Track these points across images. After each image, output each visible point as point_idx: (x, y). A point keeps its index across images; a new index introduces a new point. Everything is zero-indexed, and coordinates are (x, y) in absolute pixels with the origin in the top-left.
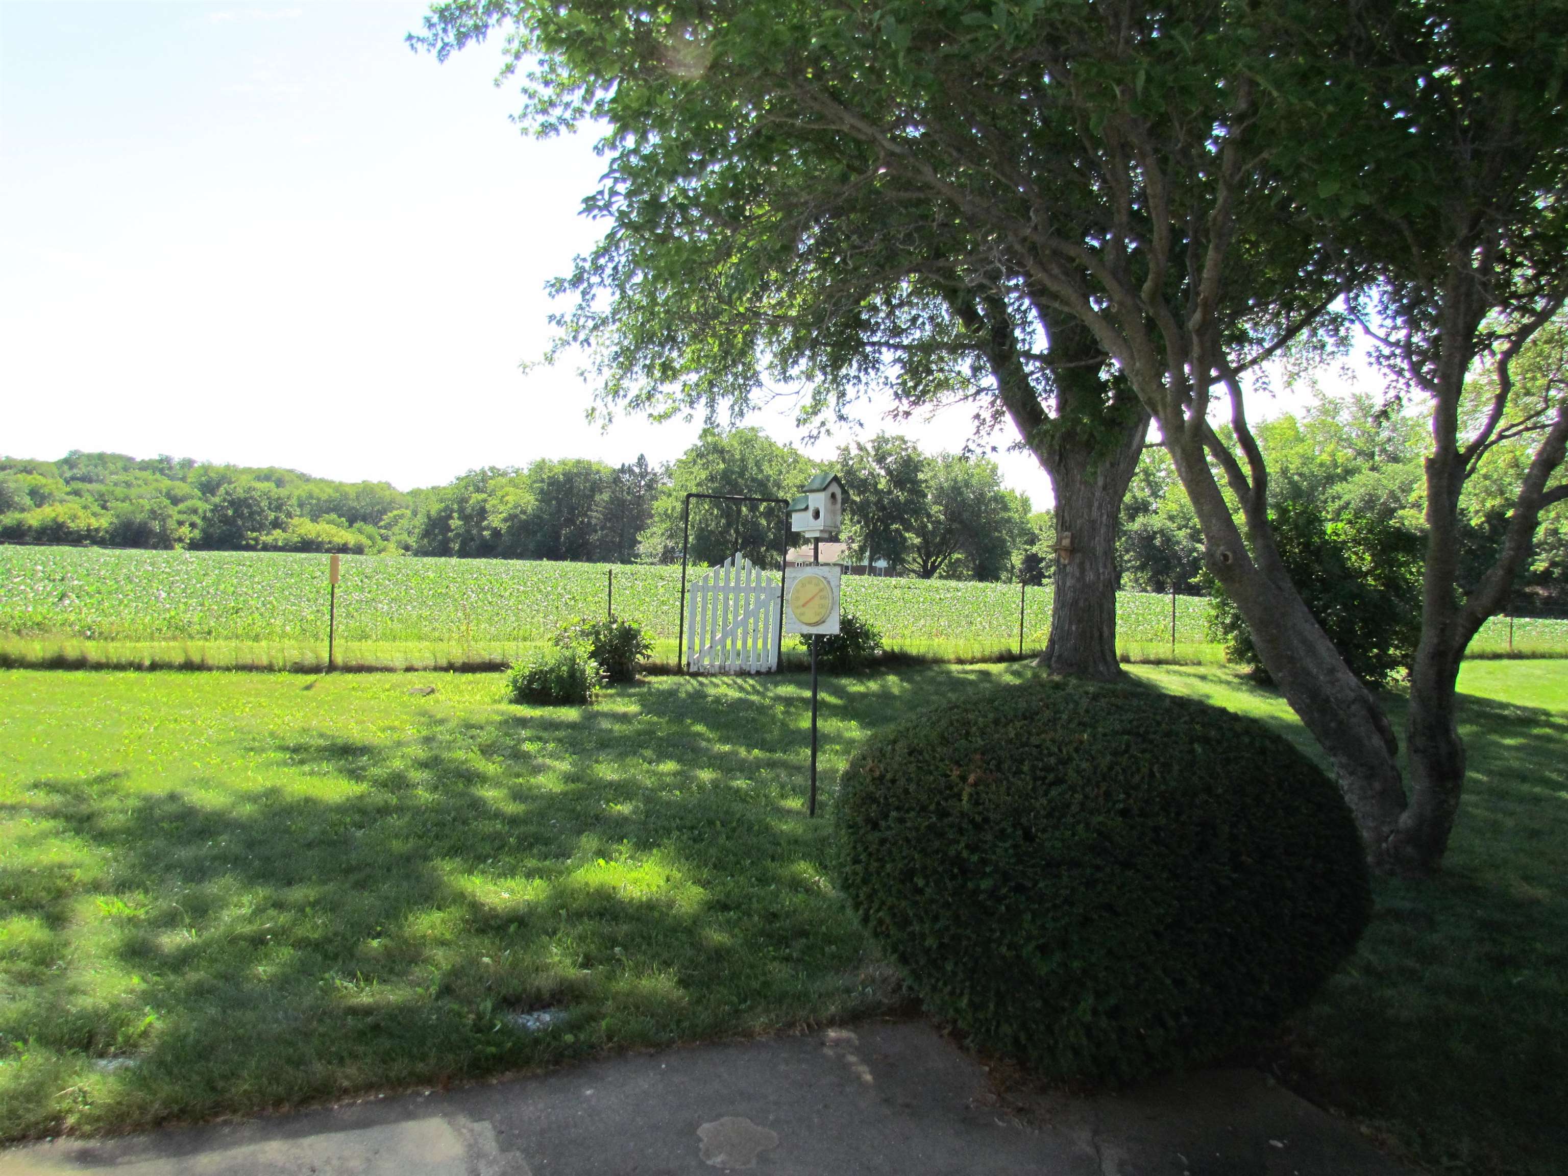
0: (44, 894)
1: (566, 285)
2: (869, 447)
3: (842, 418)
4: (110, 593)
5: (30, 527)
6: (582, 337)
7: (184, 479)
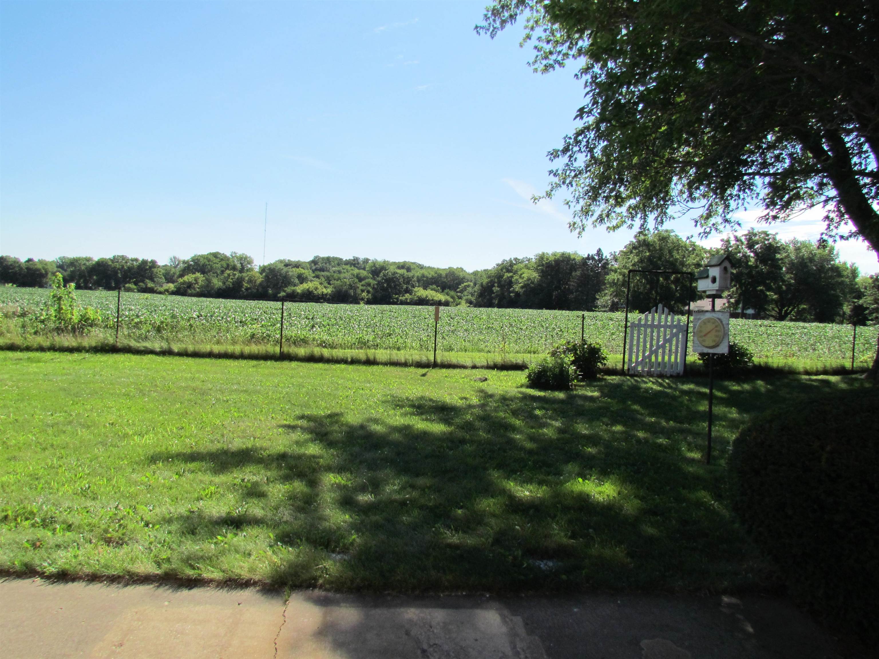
0: (307, 470)
1: (559, 153)
2: (743, 239)
3: (726, 221)
4: (333, 325)
5: (298, 293)
6: (568, 182)
7: (364, 269)
